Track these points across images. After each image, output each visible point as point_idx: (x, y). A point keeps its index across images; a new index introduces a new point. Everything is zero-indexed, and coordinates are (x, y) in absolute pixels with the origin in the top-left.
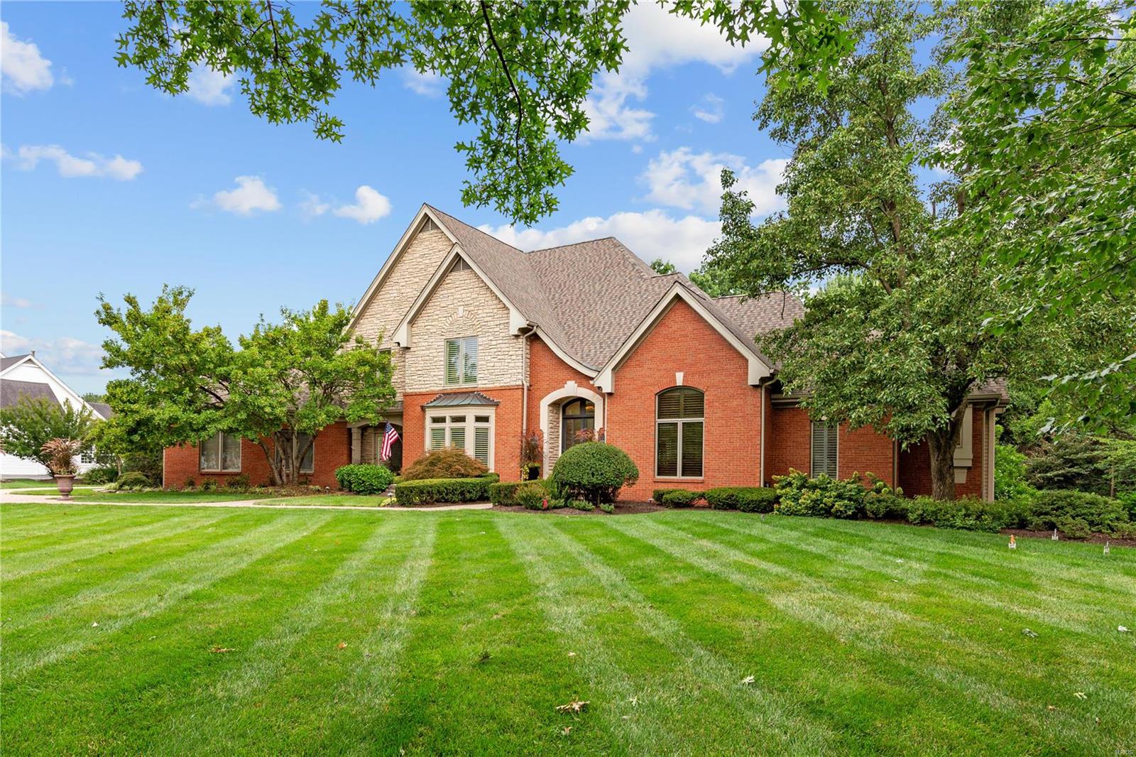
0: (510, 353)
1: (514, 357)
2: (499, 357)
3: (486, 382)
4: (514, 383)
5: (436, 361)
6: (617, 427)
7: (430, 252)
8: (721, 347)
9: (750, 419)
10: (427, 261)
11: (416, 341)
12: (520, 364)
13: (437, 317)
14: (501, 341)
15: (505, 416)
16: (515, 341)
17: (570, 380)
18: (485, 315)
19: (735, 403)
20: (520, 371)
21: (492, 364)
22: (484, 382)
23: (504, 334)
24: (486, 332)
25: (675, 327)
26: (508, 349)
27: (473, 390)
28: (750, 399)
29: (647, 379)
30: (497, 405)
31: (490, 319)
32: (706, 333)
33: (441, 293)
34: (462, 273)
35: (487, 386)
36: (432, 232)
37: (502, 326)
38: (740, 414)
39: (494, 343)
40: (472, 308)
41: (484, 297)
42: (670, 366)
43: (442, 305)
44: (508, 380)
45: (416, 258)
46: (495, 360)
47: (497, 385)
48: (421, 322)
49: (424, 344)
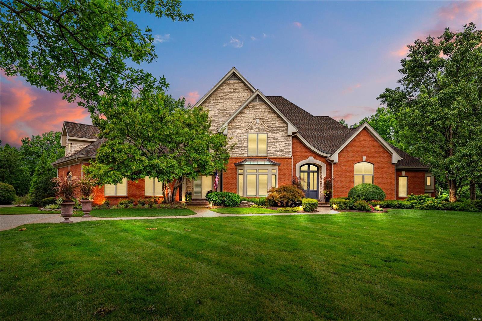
0: (285, 142)
1: (287, 144)
2: (279, 144)
3: (272, 154)
4: (287, 156)
5: (243, 143)
6: (338, 176)
7: (234, 91)
8: (380, 148)
9: (391, 175)
10: (232, 95)
11: (230, 132)
12: (290, 148)
13: (243, 122)
14: (280, 137)
15: (284, 170)
16: (288, 137)
17: (310, 156)
18: (272, 124)
19: (385, 169)
20: (290, 151)
21: (275, 147)
22: (271, 154)
23: (282, 134)
24: (272, 132)
25: (362, 139)
26: (284, 141)
27: (266, 158)
28: (391, 168)
29: (351, 158)
30: (279, 165)
31: (274, 126)
32: (374, 142)
33: (246, 111)
34: (258, 103)
35: (273, 156)
36: (235, 81)
37: (281, 130)
38: (388, 173)
39: (276, 137)
40: (264, 120)
41: (271, 116)
42: (360, 154)
43: (246, 117)
44: (285, 154)
45: (225, 92)
46: (277, 145)
47: (278, 156)
48: (233, 124)
49: (235, 134)
